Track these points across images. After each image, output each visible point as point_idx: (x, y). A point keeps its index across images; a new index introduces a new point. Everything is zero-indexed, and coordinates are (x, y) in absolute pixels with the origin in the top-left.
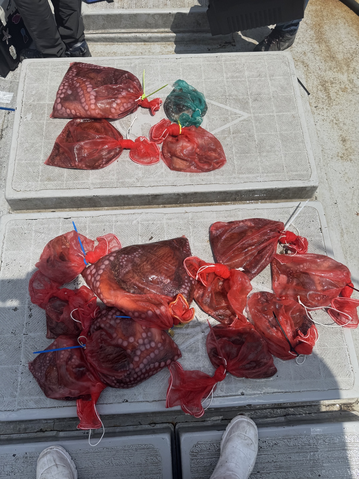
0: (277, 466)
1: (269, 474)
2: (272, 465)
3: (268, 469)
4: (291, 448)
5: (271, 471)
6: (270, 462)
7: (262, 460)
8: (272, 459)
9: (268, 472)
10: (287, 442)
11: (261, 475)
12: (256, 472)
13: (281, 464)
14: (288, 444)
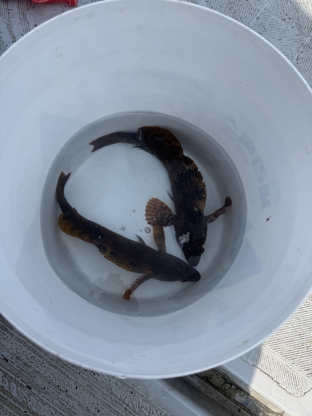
0: (66, 404)
1: (44, 405)
2: (60, 396)
3: (47, 396)
4: (113, 398)
5: (51, 404)
6: (61, 390)
7: (51, 376)
8: (68, 388)
9: (45, 400)
10: (115, 385)
11: (29, 395)
12: (25, 385)
13: (77, 407)
14: (114, 389)
